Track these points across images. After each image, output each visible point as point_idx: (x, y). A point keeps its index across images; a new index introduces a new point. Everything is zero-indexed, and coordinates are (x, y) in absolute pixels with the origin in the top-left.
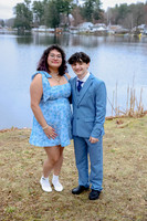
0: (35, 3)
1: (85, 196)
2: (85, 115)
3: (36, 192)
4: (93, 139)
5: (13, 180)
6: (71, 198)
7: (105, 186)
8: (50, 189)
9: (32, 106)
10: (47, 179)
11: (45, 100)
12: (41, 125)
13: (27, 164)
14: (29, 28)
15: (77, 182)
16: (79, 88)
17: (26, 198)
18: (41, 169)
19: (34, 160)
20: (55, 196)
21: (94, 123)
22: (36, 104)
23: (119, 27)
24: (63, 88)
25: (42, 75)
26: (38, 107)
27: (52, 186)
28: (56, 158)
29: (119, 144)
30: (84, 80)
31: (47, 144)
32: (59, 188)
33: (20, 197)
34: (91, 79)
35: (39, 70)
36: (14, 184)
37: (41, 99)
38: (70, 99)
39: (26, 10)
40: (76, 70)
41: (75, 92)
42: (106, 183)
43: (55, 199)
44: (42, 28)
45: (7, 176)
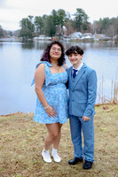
0: (37, 17)
1: (79, 166)
2: (79, 98)
3: (39, 163)
4: (85, 118)
5: (19, 153)
6: (68, 167)
7: (97, 158)
8: (50, 161)
9: (36, 89)
10: (48, 152)
11: (47, 85)
12: (43, 106)
13: (31, 140)
14: (32, 37)
15: (72, 155)
16: (74, 76)
17: (31, 167)
18: (43, 144)
19: (36, 137)
20: (54, 166)
21: (86, 104)
22: (40, 88)
23: (102, 36)
24: (62, 75)
25: (45, 64)
26: (41, 91)
27: (52, 157)
28: (56, 134)
29: (106, 125)
30: (78, 69)
31: (48, 122)
32: (58, 159)
33: (25, 167)
34: (84, 68)
35: (42, 60)
36: (20, 156)
37: (44, 84)
38: (67, 85)
39: (29, 23)
40: (72, 60)
41: (71, 79)
42: (97, 156)
43: (55, 169)
44: (41, 37)
45: (15, 149)
